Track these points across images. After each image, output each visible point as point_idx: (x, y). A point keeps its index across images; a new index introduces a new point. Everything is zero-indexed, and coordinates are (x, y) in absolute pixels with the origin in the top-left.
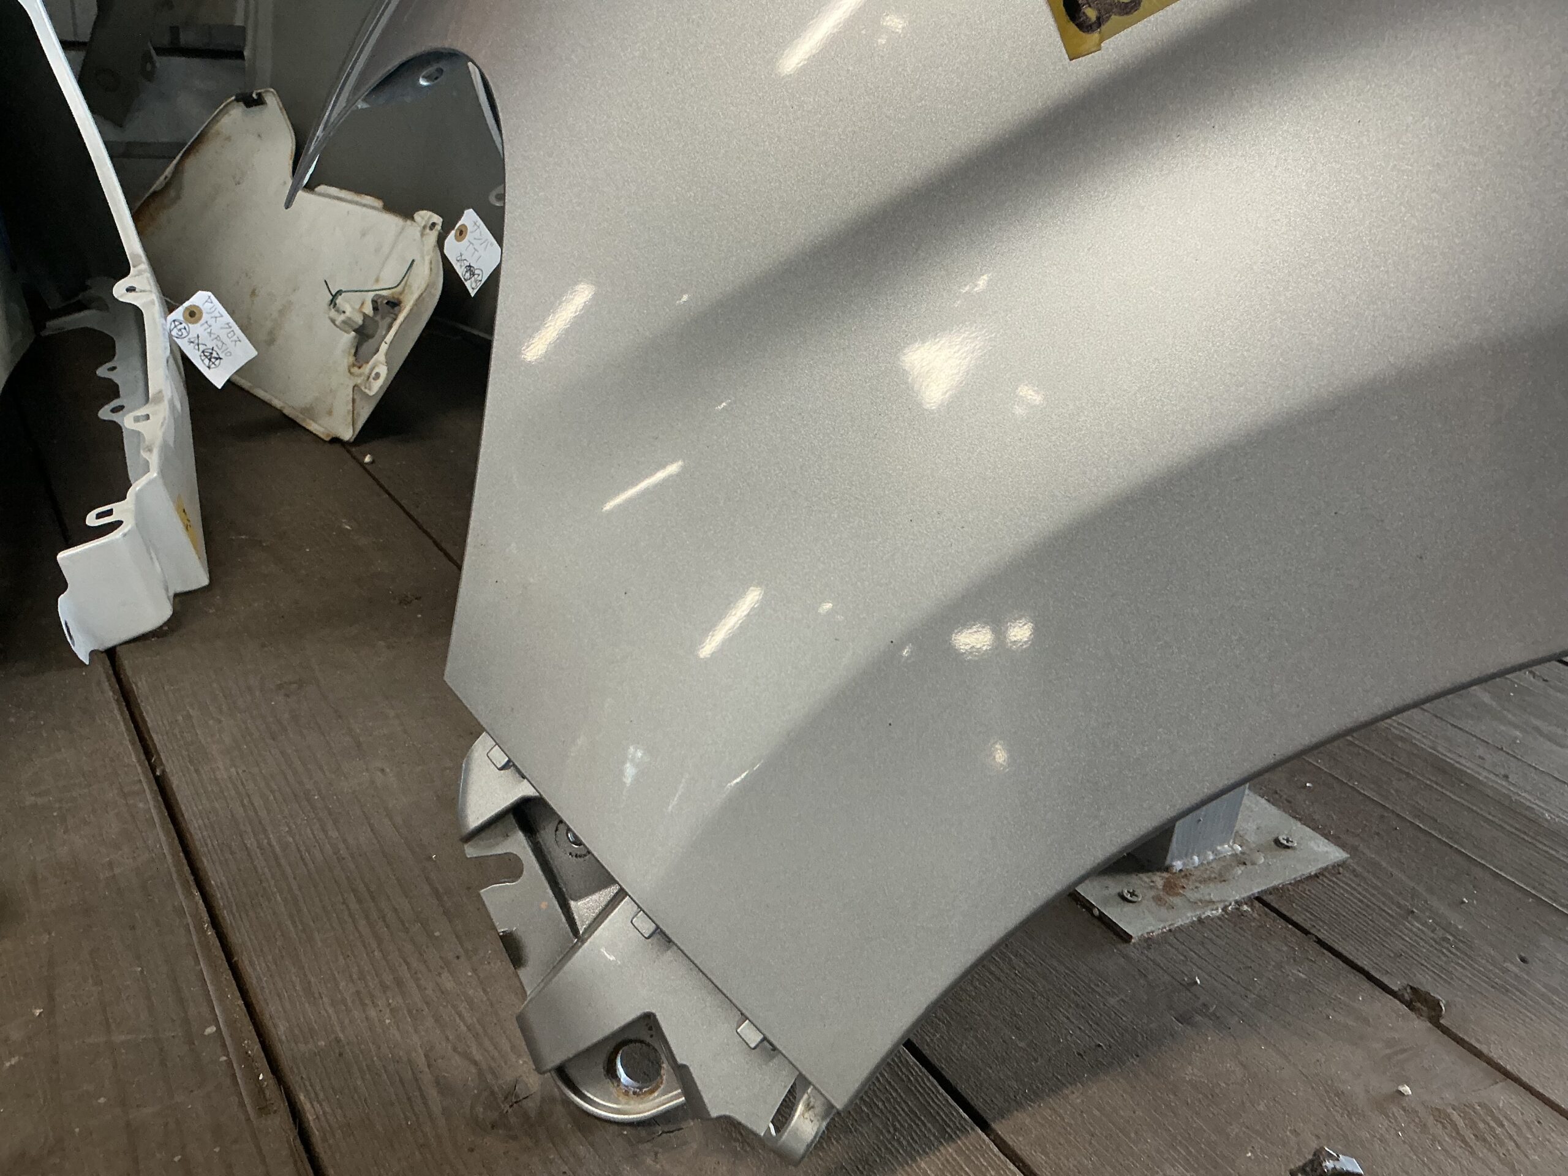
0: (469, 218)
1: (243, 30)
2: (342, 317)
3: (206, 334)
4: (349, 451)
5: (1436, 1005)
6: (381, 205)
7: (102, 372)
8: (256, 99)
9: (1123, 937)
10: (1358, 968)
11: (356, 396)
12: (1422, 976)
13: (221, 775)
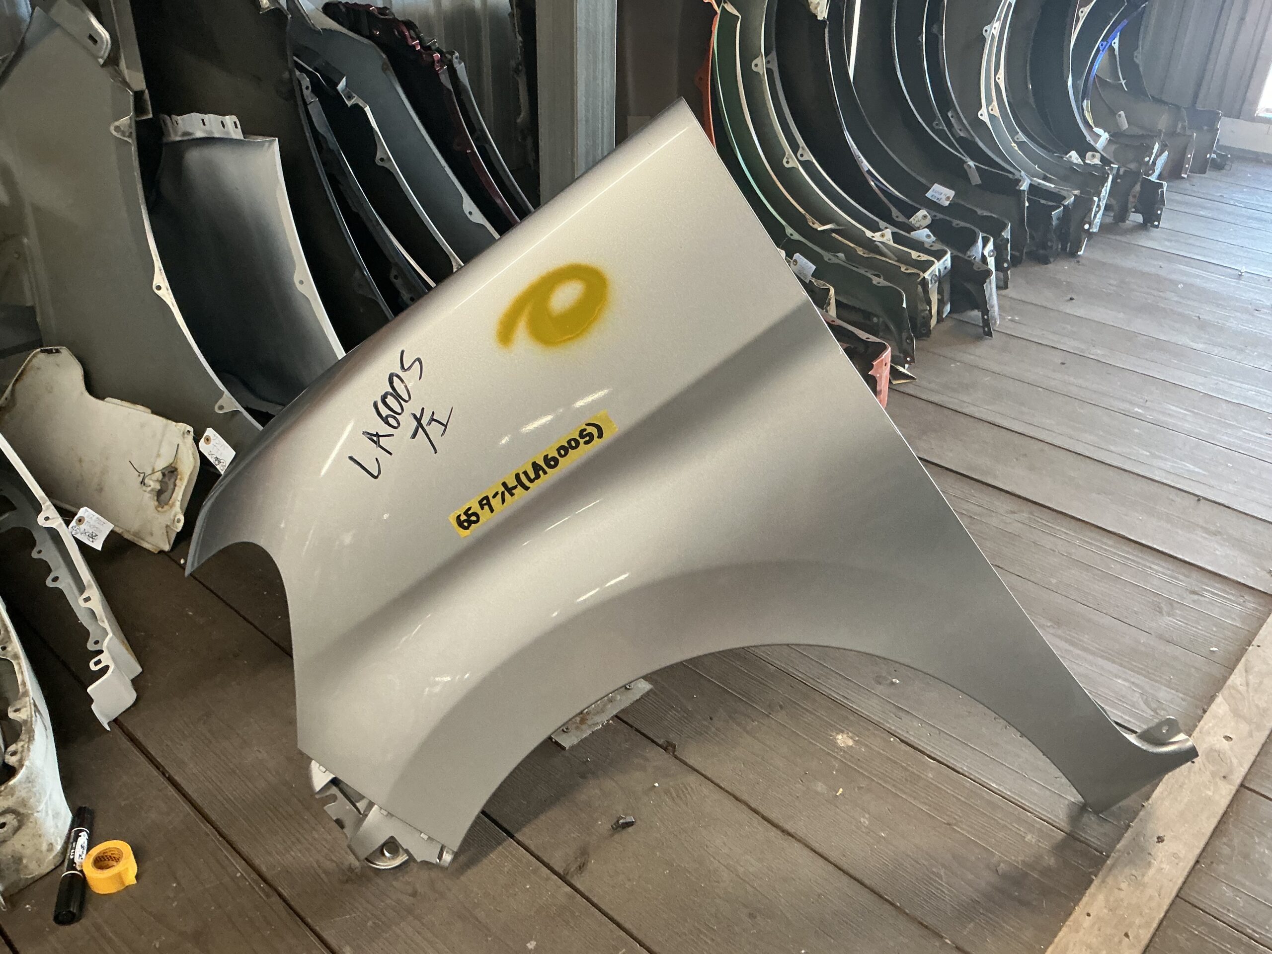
0: (210, 432)
1: (32, 309)
2: (149, 489)
3: (88, 527)
4: (169, 556)
5: (674, 747)
6: (149, 411)
7: (35, 555)
8: (54, 351)
9: (563, 748)
10: (648, 738)
11: (169, 530)
12: (672, 736)
13: (195, 771)
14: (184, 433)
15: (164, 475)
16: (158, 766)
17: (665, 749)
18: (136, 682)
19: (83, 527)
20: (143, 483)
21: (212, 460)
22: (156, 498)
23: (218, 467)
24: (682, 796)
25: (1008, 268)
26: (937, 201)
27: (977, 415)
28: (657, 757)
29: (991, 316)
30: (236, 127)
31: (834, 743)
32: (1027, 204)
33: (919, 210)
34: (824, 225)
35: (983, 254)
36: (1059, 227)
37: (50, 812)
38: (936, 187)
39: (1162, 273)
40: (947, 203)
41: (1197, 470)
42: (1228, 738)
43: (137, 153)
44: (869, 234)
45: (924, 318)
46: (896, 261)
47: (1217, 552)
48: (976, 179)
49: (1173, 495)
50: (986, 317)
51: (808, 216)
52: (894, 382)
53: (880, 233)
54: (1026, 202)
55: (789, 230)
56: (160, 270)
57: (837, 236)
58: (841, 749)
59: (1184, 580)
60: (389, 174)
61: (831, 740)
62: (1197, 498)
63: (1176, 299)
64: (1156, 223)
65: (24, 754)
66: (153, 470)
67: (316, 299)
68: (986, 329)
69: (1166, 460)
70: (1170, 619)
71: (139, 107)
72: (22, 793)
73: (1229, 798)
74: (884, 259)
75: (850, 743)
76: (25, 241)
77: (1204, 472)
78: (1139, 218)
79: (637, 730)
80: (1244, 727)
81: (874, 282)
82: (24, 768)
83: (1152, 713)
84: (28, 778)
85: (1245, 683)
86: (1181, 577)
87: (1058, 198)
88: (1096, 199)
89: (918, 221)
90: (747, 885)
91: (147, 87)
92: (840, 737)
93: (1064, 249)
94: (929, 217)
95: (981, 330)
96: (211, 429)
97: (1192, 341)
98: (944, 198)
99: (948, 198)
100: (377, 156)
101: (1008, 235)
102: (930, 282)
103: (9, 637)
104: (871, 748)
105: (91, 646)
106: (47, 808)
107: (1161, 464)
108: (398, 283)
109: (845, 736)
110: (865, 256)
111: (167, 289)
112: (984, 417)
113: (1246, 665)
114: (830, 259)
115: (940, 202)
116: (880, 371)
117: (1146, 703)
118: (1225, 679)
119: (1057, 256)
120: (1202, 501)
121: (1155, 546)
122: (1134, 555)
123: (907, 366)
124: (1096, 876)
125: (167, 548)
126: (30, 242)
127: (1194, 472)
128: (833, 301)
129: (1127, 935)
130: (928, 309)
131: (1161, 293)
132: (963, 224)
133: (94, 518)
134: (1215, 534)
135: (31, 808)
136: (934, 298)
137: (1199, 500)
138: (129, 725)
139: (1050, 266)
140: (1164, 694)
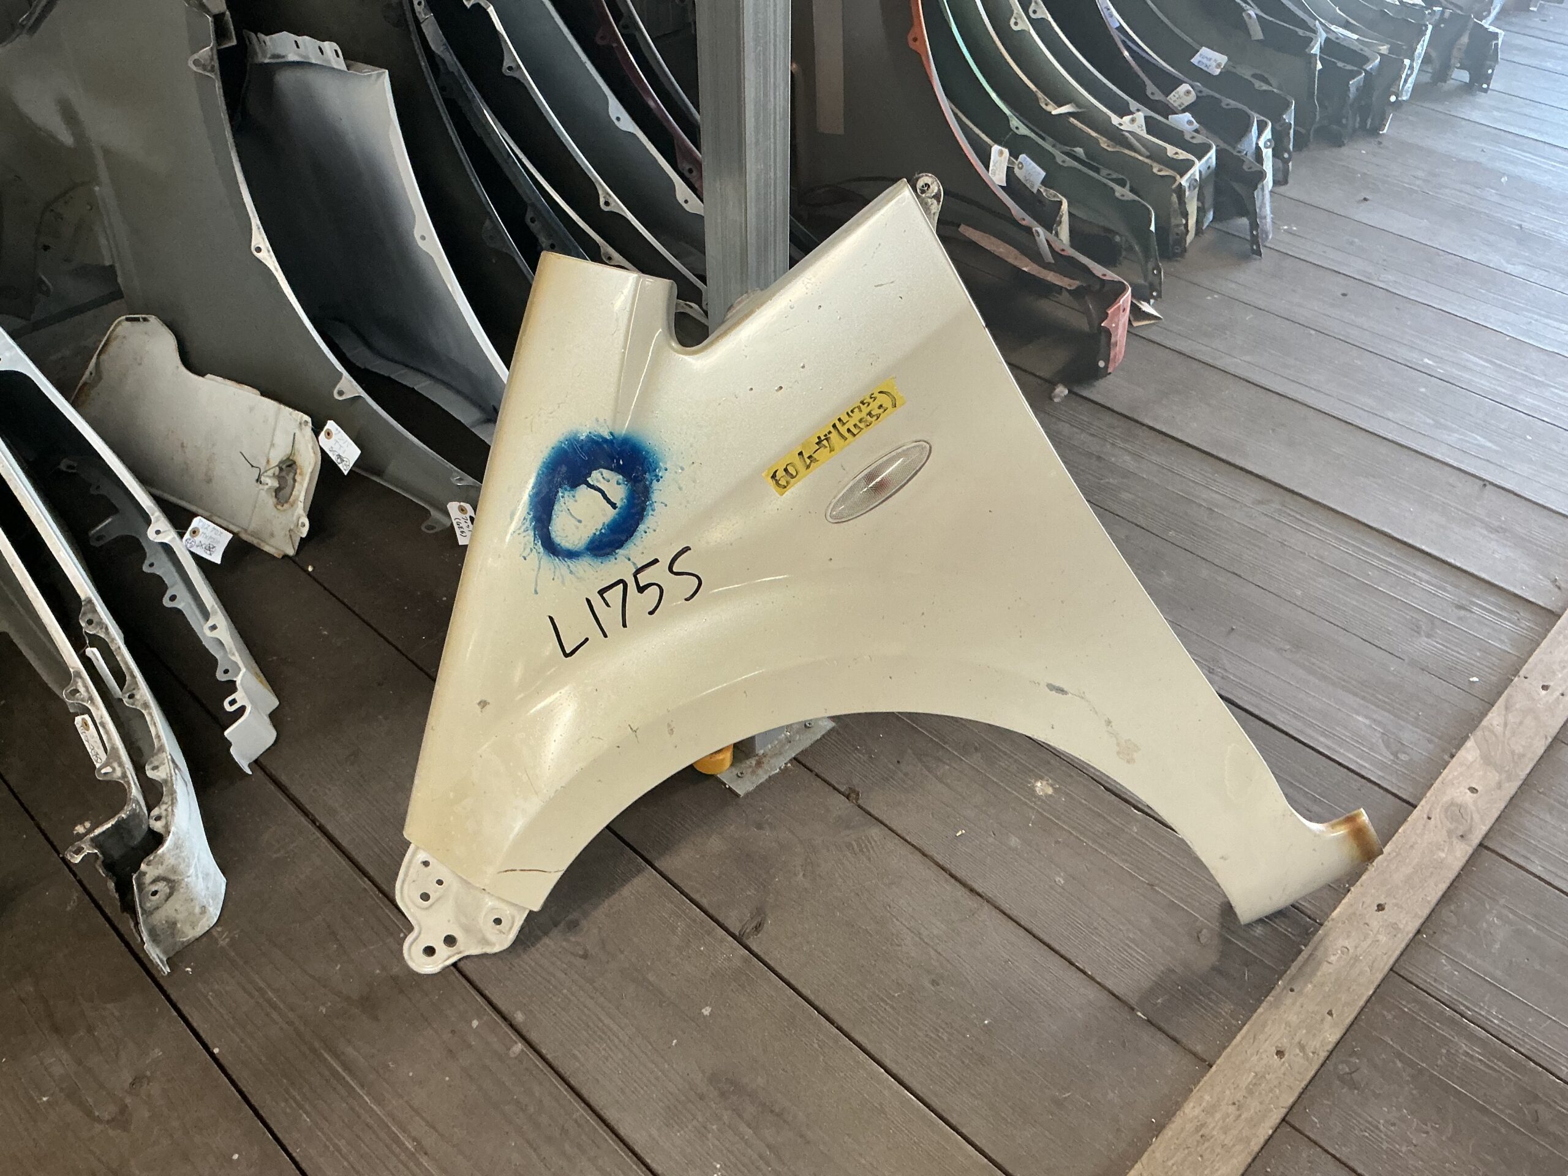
0: (331, 425)
1: (112, 267)
2: (267, 487)
3: (204, 539)
4: (294, 562)
5: (858, 794)
6: (258, 392)
7: (146, 568)
8: (141, 319)
9: (737, 795)
10: (829, 784)
11: (292, 533)
12: (855, 781)
13: (347, 820)
14: (300, 424)
15: (281, 469)
16: (306, 813)
17: (848, 797)
18: (275, 717)
19: (198, 539)
20: (258, 480)
21: (334, 458)
22: (274, 494)
23: (340, 466)
24: (865, 850)
25: (1289, 160)
26: (1205, 69)
27: (1232, 370)
28: (839, 805)
29: (1262, 230)
30: (338, 56)
31: (1033, 789)
32: (1319, 66)
33: (1180, 82)
34: (1060, 105)
35: (1257, 144)
36: (1358, 98)
37: (200, 875)
38: (1204, 51)
39: (1483, 160)
40: (1217, 72)
41: (1489, 444)
42: (1473, 790)
43: (221, 90)
44: (1115, 120)
45: (1177, 234)
46: (1147, 157)
47: (1497, 556)
48: (1257, 33)
49: (1453, 478)
50: (1255, 233)
51: (1040, 95)
52: (1135, 324)
53: (1130, 117)
54: (1318, 62)
55: (1015, 122)
56: (259, 228)
57: (1076, 122)
58: (1039, 798)
59: (1450, 592)
60: (519, 85)
61: (1029, 788)
62: (1482, 483)
63: (1496, 199)
64: (1485, 86)
65: (169, 818)
66: (268, 462)
67: (441, 258)
68: (1255, 247)
69: (1452, 430)
70: (1430, 641)
71: (221, 33)
72: (172, 861)
73: (1464, 860)
74: (1133, 154)
75: (1050, 791)
76: (97, 188)
77: (1494, 447)
78: (1464, 76)
79: (817, 775)
80: (1494, 777)
81: (1117, 194)
82: (171, 834)
83: (1392, 757)
84: (175, 844)
85: (1502, 722)
86: (1449, 587)
87: (1359, 59)
88: (1407, 62)
89: (1180, 97)
90: (931, 949)
91: (228, 7)
92: (1039, 784)
93: (1363, 122)
94: (1193, 92)
95: (1248, 246)
96: (332, 422)
97: (1508, 262)
98: (1214, 64)
99: (1219, 65)
100: (505, 64)
101: (1290, 119)
102: (1187, 190)
103: (136, 683)
104: (1072, 798)
105: (220, 676)
106: (196, 871)
107: (1445, 436)
108: (535, 227)
109: (1044, 783)
110: (1109, 149)
111: (269, 251)
112: (1239, 372)
113: (1507, 701)
114: (1064, 162)
115: (1208, 71)
116: (1116, 320)
117: (1388, 747)
118: (1484, 714)
119: (1354, 135)
120: (1489, 487)
121: (1423, 547)
122: (1398, 558)
123: (1152, 301)
124: (1305, 946)
125: (291, 552)
126: (103, 190)
127: (1483, 447)
128: (1065, 219)
129: (1330, 1013)
130: (1184, 221)
131: (1478, 191)
132: (1234, 104)
133: (210, 529)
134: (1496, 530)
135: (182, 874)
136: (1192, 207)
137: (1485, 485)
138: (272, 766)
139: (1345, 151)
140: (1409, 735)
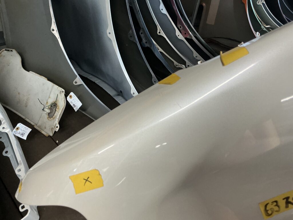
2: (46, 112)
3: (21, 131)
4: (52, 139)
6: (47, 79)
8: (10, 51)
11: (52, 129)
14: (61, 92)
15: (51, 106)
19: (18, 131)
20: (43, 110)
21: (72, 105)
22: (48, 114)
23: (74, 108)
34: (267, 25)
55: (263, 27)
56: (54, 23)
108: (142, 36)
111: (57, 31)
125: (51, 135)
133: (23, 127)
